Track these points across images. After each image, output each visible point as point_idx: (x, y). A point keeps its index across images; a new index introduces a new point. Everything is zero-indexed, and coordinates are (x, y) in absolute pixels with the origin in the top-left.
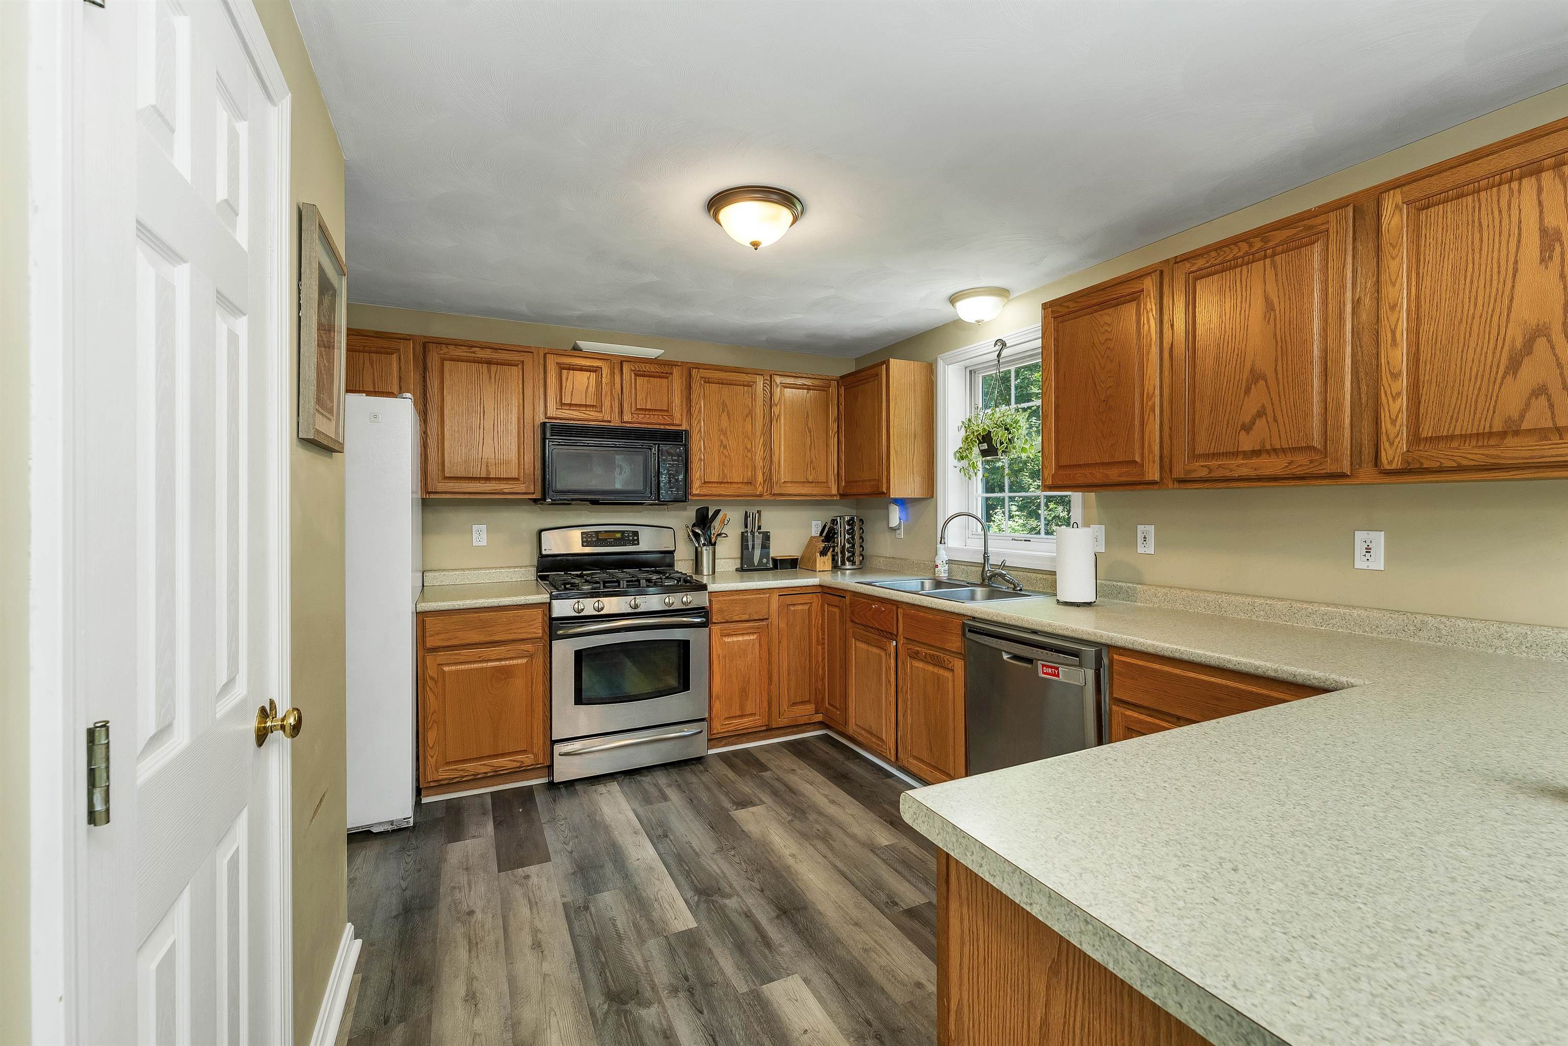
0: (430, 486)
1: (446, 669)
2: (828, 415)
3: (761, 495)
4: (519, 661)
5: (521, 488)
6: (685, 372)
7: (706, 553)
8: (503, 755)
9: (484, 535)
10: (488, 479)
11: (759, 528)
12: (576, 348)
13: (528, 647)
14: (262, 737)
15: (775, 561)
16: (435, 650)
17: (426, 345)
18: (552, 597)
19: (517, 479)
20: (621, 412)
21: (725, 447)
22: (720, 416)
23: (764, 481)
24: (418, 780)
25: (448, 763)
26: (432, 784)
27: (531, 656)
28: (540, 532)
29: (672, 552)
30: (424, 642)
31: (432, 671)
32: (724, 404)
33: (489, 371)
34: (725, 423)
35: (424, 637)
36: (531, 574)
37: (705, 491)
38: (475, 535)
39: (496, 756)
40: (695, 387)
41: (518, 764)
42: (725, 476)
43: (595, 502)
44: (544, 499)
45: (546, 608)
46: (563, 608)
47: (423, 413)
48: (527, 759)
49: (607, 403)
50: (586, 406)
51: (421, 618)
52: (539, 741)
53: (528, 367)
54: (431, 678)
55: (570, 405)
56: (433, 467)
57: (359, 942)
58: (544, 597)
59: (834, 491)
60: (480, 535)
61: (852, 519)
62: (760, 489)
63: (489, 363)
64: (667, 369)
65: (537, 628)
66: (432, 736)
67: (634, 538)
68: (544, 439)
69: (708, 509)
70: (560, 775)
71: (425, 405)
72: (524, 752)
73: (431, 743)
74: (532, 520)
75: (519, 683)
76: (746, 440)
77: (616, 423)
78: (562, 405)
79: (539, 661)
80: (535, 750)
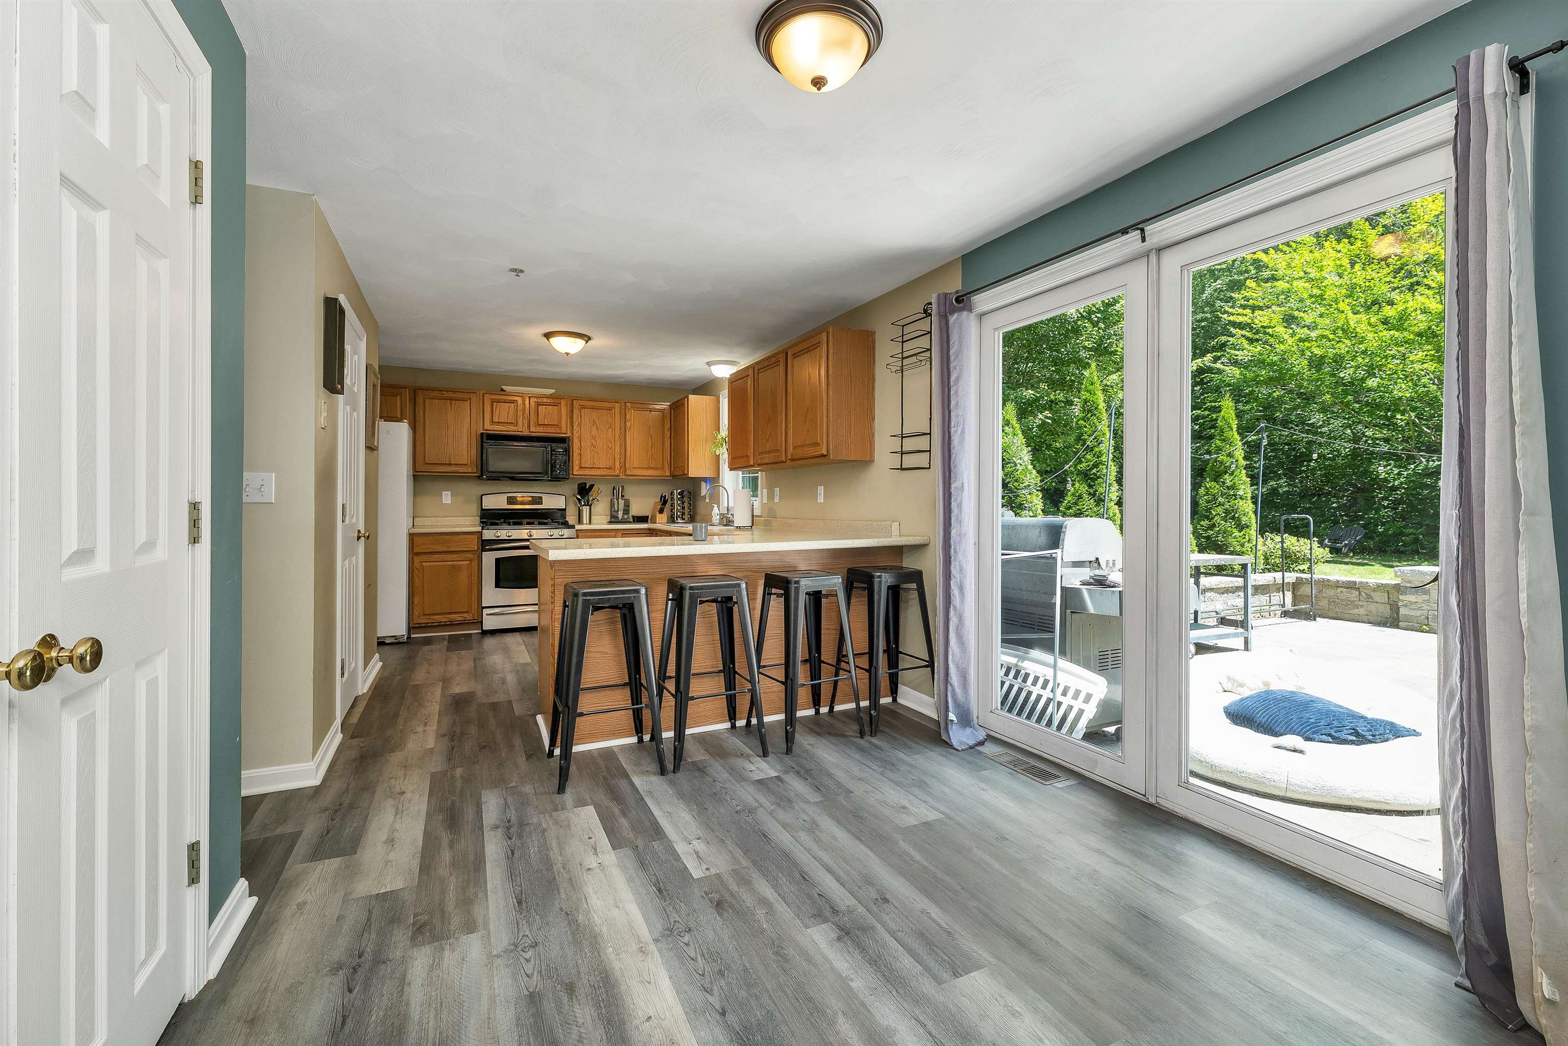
0: (417, 468)
1: (424, 564)
2: (663, 426)
3: (618, 476)
4: (464, 562)
5: (470, 470)
6: (569, 403)
7: (586, 510)
8: (455, 613)
9: (449, 497)
10: (450, 464)
11: (623, 496)
12: (503, 390)
13: (470, 555)
14: (359, 538)
15: (633, 517)
16: (418, 554)
17: (415, 391)
18: (483, 529)
19: (467, 465)
20: (529, 427)
21: (595, 447)
22: (591, 428)
23: (621, 468)
24: (409, 623)
25: (425, 615)
26: (417, 625)
27: (471, 560)
28: (482, 496)
29: (565, 510)
30: (413, 550)
31: (417, 565)
32: (594, 421)
33: (451, 403)
34: (594, 432)
35: (413, 547)
36: (477, 520)
37: (581, 472)
38: (444, 497)
39: (451, 613)
40: (576, 412)
41: (463, 619)
42: (594, 464)
43: (513, 479)
44: (482, 476)
45: (479, 534)
46: (489, 534)
47: (414, 427)
48: (468, 617)
49: (520, 422)
50: (508, 423)
51: (412, 537)
52: (475, 606)
53: (474, 399)
54: (417, 569)
55: (498, 422)
56: (419, 458)
57: (381, 663)
58: (479, 529)
59: (668, 474)
60: (447, 497)
61: (683, 492)
62: (617, 472)
63: (451, 399)
64: (557, 401)
65: (474, 545)
66: (416, 600)
67: (539, 501)
68: (482, 442)
69: (586, 483)
70: (486, 627)
71: (415, 424)
72: (467, 612)
73: (416, 603)
74: (476, 489)
75: (464, 575)
76: (608, 443)
77: (526, 433)
78: (492, 422)
79: (475, 563)
80: (473, 612)
